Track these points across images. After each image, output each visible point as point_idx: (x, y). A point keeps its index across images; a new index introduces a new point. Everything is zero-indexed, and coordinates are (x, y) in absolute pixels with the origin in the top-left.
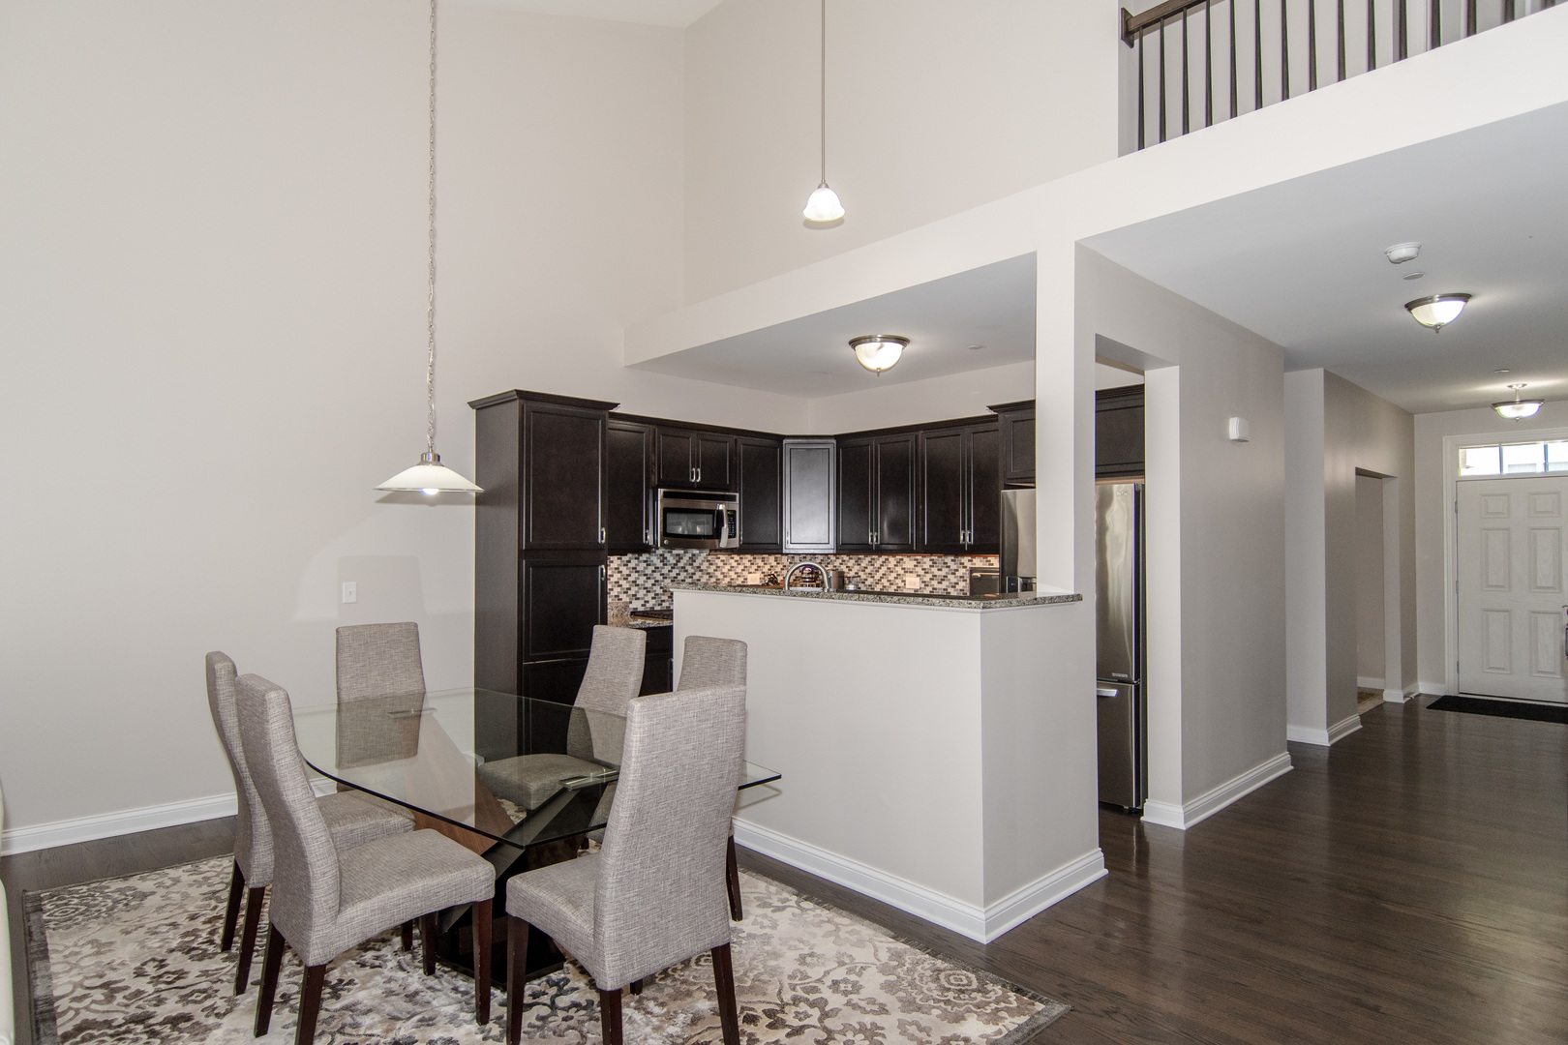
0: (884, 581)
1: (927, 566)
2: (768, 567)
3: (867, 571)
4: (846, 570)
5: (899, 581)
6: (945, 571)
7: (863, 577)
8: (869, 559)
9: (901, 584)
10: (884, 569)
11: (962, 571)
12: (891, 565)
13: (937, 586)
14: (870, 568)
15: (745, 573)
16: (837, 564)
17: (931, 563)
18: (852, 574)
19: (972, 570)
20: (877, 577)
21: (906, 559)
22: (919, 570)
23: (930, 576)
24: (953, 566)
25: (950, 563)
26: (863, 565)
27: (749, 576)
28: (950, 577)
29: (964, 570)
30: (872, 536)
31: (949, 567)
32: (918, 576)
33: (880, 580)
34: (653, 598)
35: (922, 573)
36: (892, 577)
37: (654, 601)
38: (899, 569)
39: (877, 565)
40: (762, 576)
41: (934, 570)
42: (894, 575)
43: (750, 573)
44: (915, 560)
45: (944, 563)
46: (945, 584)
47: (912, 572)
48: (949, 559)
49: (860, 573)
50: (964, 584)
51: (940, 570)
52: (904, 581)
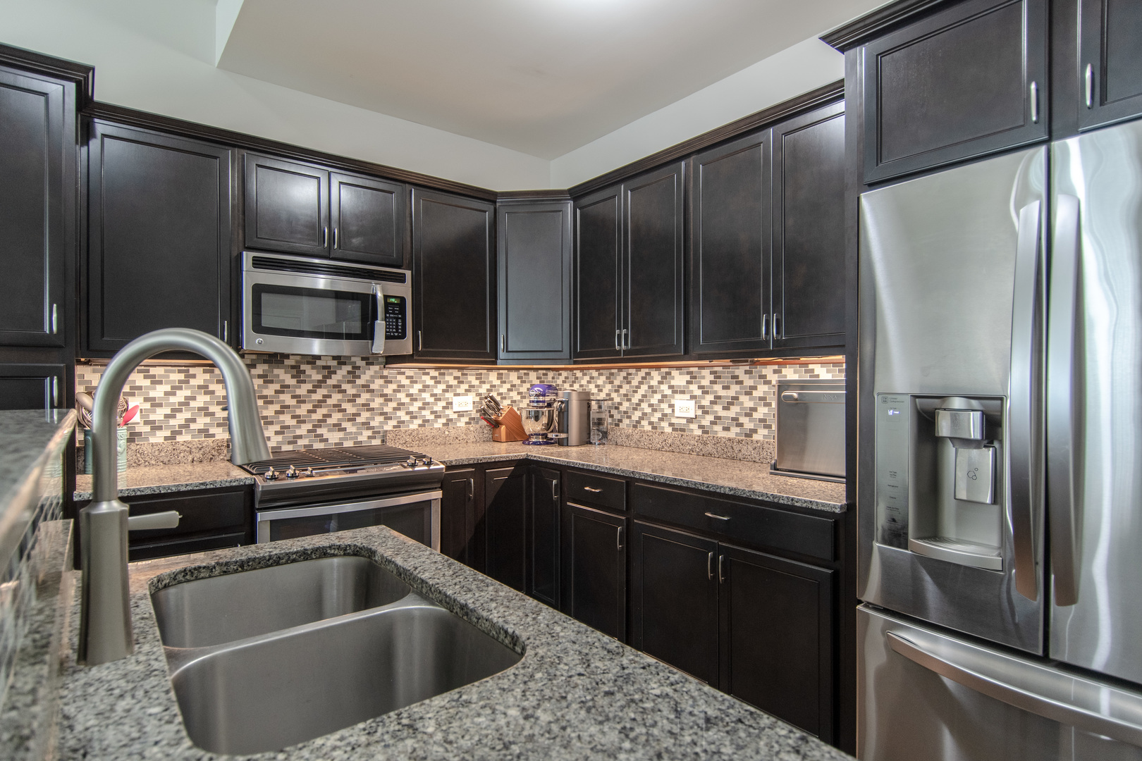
0: (644, 405)
1: (705, 382)
2: (487, 386)
3: (623, 391)
4: (595, 390)
5: (664, 406)
6: (735, 388)
7: (617, 400)
8: (624, 374)
9: (668, 411)
10: (644, 387)
11: (762, 390)
12: (654, 383)
13: (722, 413)
14: (626, 388)
15: (449, 395)
16: (584, 382)
17: (712, 377)
18: (602, 396)
19: (783, 386)
20: (635, 400)
21: (675, 373)
22: (694, 388)
23: (710, 397)
24: (748, 382)
25: (743, 377)
26: (617, 382)
27: (456, 400)
28: (744, 398)
29: (766, 388)
30: (619, 336)
31: (741, 383)
32: (693, 397)
33: (638, 405)
34: (277, 433)
35: (698, 392)
36: (655, 399)
37: (280, 438)
38: (664, 387)
39: (635, 383)
40: (477, 399)
41: (718, 388)
42: (658, 396)
43: (455, 395)
44: (688, 373)
45: (734, 377)
46: (735, 410)
47: (683, 392)
48: (740, 371)
49: (614, 395)
50: (766, 410)
51: (726, 388)
52: (671, 406)
